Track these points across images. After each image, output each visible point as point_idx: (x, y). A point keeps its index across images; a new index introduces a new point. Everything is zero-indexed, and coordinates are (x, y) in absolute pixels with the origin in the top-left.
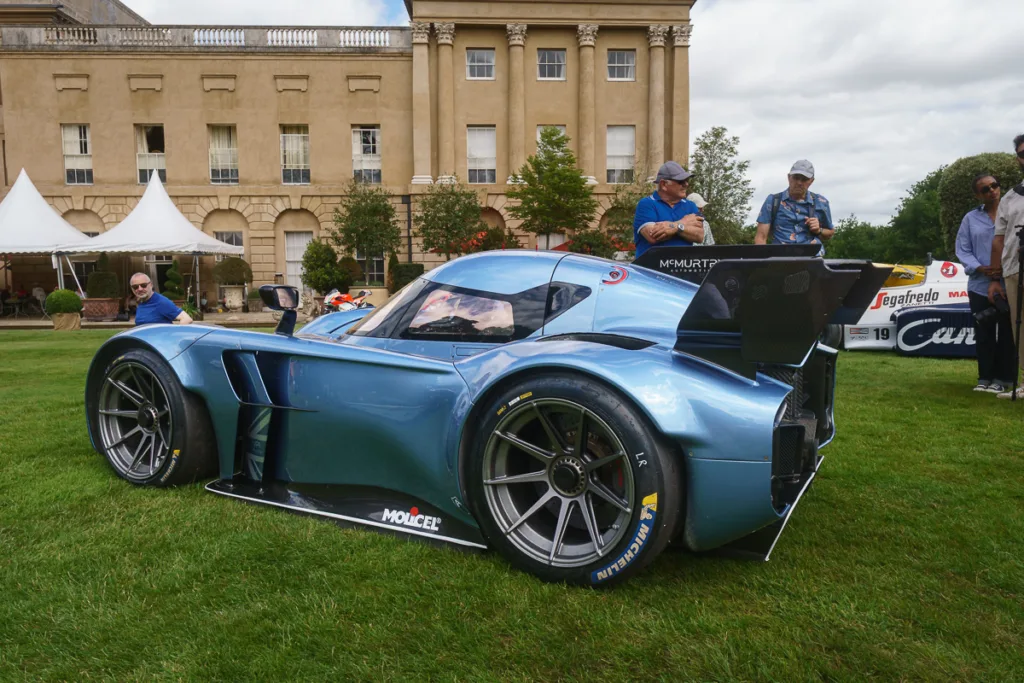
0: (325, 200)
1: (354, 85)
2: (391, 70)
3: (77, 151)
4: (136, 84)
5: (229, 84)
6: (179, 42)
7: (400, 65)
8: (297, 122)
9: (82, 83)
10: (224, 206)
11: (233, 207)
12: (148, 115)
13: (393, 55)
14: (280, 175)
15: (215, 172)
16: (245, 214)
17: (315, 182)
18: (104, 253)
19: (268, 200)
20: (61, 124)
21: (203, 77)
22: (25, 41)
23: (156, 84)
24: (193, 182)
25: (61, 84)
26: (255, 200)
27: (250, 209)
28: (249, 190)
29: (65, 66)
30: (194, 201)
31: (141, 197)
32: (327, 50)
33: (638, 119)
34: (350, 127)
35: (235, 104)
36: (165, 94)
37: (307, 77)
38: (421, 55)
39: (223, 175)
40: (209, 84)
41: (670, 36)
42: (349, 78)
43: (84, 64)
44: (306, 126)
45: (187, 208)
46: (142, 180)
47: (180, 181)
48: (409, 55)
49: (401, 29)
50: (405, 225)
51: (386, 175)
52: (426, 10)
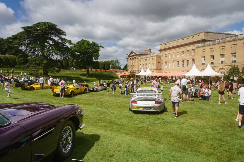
3: (204, 60)
4: (211, 50)
5: (224, 47)
6: (217, 42)
9: (204, 51)
10: (222, 68)
11: (223, 67)
12: (212, 54)
15: (221, 62)
16: (225, 69)
17: (237, 62)
18: (199, 76)
20: (202, 57)
22: (198, 46)
23: (213, 49)
24: (218, 64)
25: (202, 51)
26: (226, 66)
27: (226, 68)
28: (226, 65)
29: (202, 48)
30: (218, 67)
31: (207, 67)
32: (240, 39)
35: (224, 51)
36: (215, 50)
37: (236, 44)
39: (223, 62)
40: (221, 48)
43: (205, 48)
44: (235, 53)
45: (217, 68)
46: (211, 64)
47: (216, 64)
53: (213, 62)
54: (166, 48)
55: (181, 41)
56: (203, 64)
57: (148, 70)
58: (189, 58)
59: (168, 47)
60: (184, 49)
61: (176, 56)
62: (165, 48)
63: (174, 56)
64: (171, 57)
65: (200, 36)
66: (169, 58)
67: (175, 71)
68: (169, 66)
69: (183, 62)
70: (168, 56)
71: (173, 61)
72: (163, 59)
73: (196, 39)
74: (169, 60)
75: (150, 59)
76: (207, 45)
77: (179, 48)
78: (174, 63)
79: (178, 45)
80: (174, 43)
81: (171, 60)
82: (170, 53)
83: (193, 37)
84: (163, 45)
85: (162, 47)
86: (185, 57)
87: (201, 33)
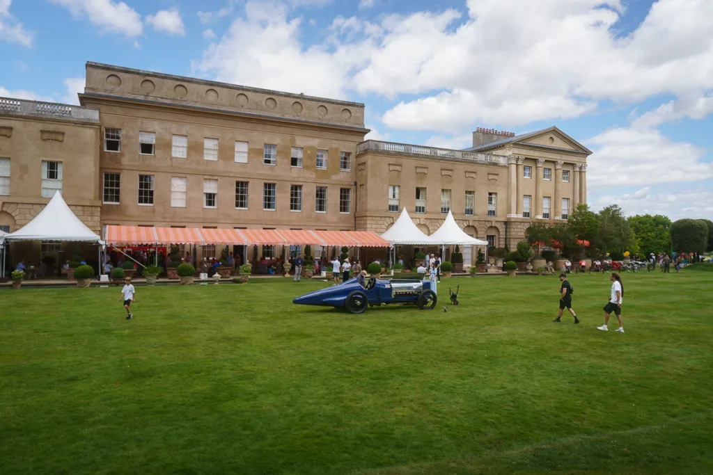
0: (480, 222)
1: (490, 177)
2: (503, 172)
4: (419, 170)
5: (450, 173)
6: (433, 154)
7: (505, 170)
8: (471, 190)
9: (398, 168)
12: (421, 183)
13: (502, 166)
14: (464, 211)
15: (442, 209)
17: (475, 215)
19: (461, 222)
20: (387, 185)
21: (441, 169)
22: (378, 148)
23: (425, 171)
25: (392, 168)
29: (393, 160)
30: (436, 221)
32: (482, 162)
33: (570, 197)
34: (488, 194)
35: (451, 181)
36: (428, 175)
37: (475, 172)
38: (513, 167)
40: (444, 172)
41: (581, 168)
42: (489, 174)
43: (400, 160)
44: (474, 192)
45: (433, 224)
46: (417, 211)
47: (429, 213)
48: (507, 167)
49: (504, 157)
50: (504, 233)
51: (498, 213)
52: (516, 151)
53: (420, 207)
55: (264, 103)
56: (390, 209)
58: (303, 180)
59: (168, 102)
60: (277, 137)
61: (226, 152)
62: (142, 98)
63: (216, 153)
64: (188, 154)
65: (348, 114)
66: (172, 158)
67: (222, 221)
68: (173, 196)
69: (269, 187)
70: (168, 146)
71: (206, 177)
72: (122, 155)
73: (333, 118)
74: (174, 165)
75: (11, 129)
76: (408, 155)
77: (249, 126)
78: (210, 188)
79: (243, 111)
80: (211, 93)
81: (193, 171)
82: (184, 133)
83: (321, 108)
84: (120, 74)
85: (109, 87)
86: (283, 173)
87: (353, 105)
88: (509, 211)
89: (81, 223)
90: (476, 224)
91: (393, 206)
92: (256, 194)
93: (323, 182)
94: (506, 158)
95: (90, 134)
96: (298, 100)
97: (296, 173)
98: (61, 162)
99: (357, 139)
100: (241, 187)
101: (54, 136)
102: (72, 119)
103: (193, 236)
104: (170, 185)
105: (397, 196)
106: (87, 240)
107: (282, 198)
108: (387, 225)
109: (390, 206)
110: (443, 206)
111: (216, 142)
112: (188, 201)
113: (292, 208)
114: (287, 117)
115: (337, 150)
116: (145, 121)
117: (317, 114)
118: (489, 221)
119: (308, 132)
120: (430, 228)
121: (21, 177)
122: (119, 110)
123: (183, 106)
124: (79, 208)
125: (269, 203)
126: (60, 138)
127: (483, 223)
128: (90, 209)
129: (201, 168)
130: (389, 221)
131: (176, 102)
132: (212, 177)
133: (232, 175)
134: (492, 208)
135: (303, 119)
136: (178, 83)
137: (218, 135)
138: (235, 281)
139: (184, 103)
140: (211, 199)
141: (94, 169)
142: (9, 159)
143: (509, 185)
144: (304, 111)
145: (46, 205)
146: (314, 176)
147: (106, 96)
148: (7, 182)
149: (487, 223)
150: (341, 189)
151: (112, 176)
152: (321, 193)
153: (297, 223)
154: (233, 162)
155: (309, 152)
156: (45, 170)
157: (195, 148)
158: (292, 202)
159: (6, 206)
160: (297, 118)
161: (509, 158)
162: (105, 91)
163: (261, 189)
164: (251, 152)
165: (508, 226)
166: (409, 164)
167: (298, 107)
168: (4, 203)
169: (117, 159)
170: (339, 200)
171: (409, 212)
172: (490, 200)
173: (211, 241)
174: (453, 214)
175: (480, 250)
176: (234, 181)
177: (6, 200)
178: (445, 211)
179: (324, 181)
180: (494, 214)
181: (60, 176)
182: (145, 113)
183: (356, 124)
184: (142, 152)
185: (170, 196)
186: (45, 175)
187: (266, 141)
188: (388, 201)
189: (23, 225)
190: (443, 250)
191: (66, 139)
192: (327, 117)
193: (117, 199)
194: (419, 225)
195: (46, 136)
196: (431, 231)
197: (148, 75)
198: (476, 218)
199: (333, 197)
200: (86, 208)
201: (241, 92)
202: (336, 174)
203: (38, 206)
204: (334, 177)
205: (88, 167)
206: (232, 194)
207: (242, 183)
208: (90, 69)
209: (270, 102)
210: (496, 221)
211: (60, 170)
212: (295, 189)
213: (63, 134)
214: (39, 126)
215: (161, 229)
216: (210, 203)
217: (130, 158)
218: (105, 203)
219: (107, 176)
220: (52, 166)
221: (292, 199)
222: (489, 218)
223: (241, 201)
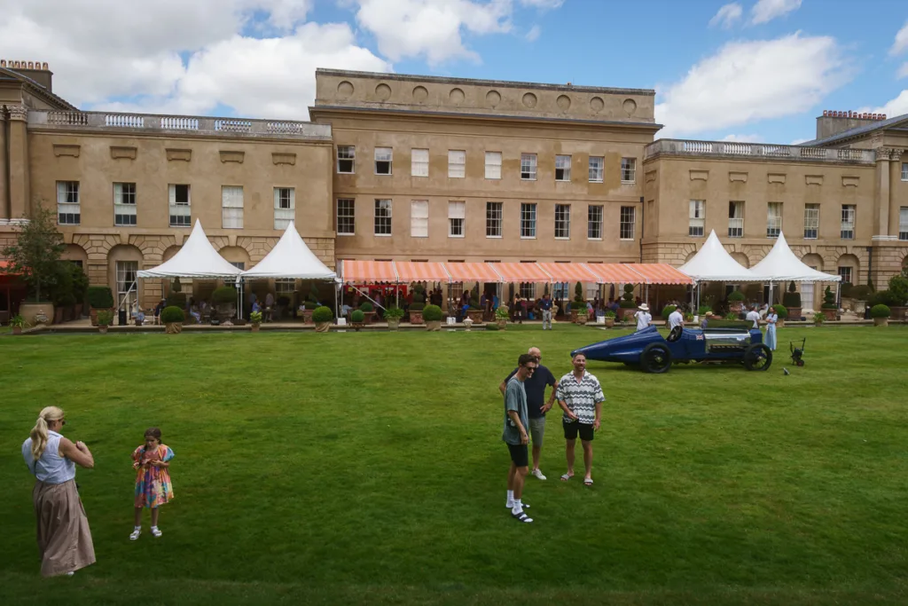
0: (828, 248)
1: (846, 182)
2: (866, 173)
3: (693, 216)
4: (733, 177)
5: (781, 179)
6: (756, 153)
7: (870, 171)
8: (815, 202)
9: (704, 176)
12: (737, 196)
13: (865, 165)
14: (803, 233)
15: (768, 230)
17: (819, 238)
19: (798, 248)
20: (689, 199)
21: (768, 175)
22: (674, 149)
23: (744, 178)
24: (758, 237)
25: (694, 176)
30: (760, 248)
32: (832, 161)
34: (841, 207)
35: (784, 191)
36: (748, 183)
37: (821, 176)
38: (885, 166)
39: (772, 232)
40: (772, 179)
42: (843, 178)
43: (707, 165)
44: (818, 205)
45: (755, 252)
46: (730, 234)
47: (749, 236)
48: (874, 166)
49: (870, 150)
50: (867, 264)
51: (857, 234)
52: (889, 141)
53: (735, 229)
54: (385, 107)
55: (520, 100)
56: (691, 233)
57: (198, 235)
58: (572, 197)
59: (406, 108)
60: (538, 144)
61: (475, 168)
62: (376, 106)
63: (463, 168)
64: (430, 172)
65: (632, 105)
66: (411, 177)
67: (471, 254)
68: (414, 224)
69: (528, 210)
70: (407, 163)
71: (451, 199)
72: (356, 176)
73: (612, 112)
74: (414, 185)
75: (242, 153)
76: (717, 157)
77: (501, 131)
78: (457, 212)
79: (495, 112)
80: (457, 94)
81: (435, 192)
82: (425, 146)
83: (595, 101)
84: (352, 80)
85: (340, 96)
86: (546, 189)
87: (639, 92)
88: (876, 231)
89: (315, 258)
90: (822, 252)
91: (695, 229)
92: (511, 218)
93: (597, 200)
94: (872, 153)
95: (322, 154)
96: (565, 93)
97: (562, 190)
98: (293, 189)
99: (644, 139)
100: (493, 209)
101: (285, 159)
102: (302, 138)
103: (437, 273)
104: (409, 211)
105: (701, 216)
106: (322, 277)
107: (544, 221)
108: (687, 254)
109: (691, 229)
110: (772, 227)
111: (462, 155)
112: (430, 229)
113: (557, 235)
114: (551, 116)
115: (616, 155)
116: (381, 134)
117: (590, 110)
118: (841, 247)
119: (577, 134)
120: (750, 258)
121: (254, 207)
122: (352, 123)
123: (423, 112)
124: (313, 241)
125: (527, 228)
126: (291, 160)
127: (834, 249)
128: (324, 241)
129: (445, 188)
130: (689, 249)
131: (416, 109)
132: (458, 198)
133: (482, 195)
134: (848, 227)
135: (572, 118)
136: (418, 84)
137: (465, 145)
138: (488, 328)
139: (424, 109)
140: (456, 225)
141: (327, 195)
142: (242, 187)
143: (876, 193)
144: (572, 107)
145: (279, 238)
146: (585, 192)
147: (338, 108)
148: (241, 214)
149: (839, 249)
150: (622, 208)
151: (346, 202)
152: (594, 213)
153: (563, 254)
154: (482, 179)
155: (579, 161)
156: (277, 198)
157: (438, 164)
158: (557, 226)
159: (240, 240)
160: (564, 117)
161: (876, 152)
162: (337, 101)
163: (518, 211)
164: (506, 165)
165: (873, 254)
166: (719, 169)
167: (564, 101)
168: (238, 237)
169: (351, 182)
170: (619, 222)
171: (719, 236)
172: (845, 215)
173: (459, 278)
174: (786, 237)
175: (829, 288)
176: (485, 202)
177: (240, 234)
178: (774, 233)
179: (599, 198)
180: (851, 236)
181: (292, 205)
182: (380, 124)
183: (643, 119)
184: (378, 172)
185: (410, 224)
186: (277, 205)
187: (524, 148)
188: (688, 222)
189: (257, 262)
190: (771, 288)
191: (298, 161)
192: (602, 112)
193: (352, 231)
194: (734, 254)
195: (278, 159)
196: (751, 263)
197: (384, 78)
198: (822, 242)
199: (611, 219)
200: (320, 241)
201: (492, 88)
202: (616, 187)
203: (272, 240)
204: (612, 192)
205: (321, 193)
206: (481, 219)
207: (494, 204)
208: (320, 76)
209: (528, 99)
210: (854, 247)
211: (292, 198)
212: (561, 210)
213: (295, 155)
214: (271, 148)
215: (401, 264)
216: (456, 231)
217: (364, 179)
218: (339, 234)
219: (340, 202)
220: (285, 193)
221: (557, 223)
222: (843, 242)
223: (493, 227)
